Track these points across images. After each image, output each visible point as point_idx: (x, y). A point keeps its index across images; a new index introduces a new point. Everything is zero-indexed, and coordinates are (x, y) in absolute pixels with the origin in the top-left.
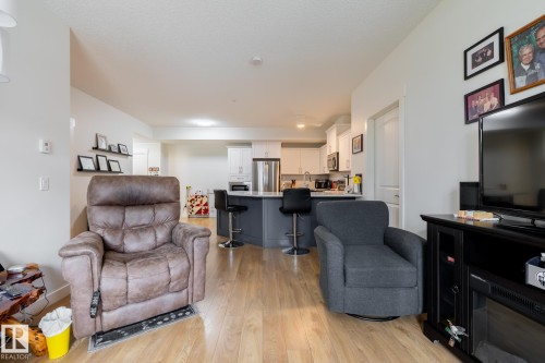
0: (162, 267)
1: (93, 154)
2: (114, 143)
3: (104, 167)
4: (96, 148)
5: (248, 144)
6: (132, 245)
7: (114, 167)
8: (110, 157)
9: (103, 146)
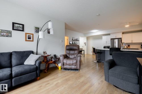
0: (72, 61)
1: (72, 41)
2: (76, 38)
3: (74, 43)
4: (73, 40)
5: (109, 34)
6: (71, 57)
7: (76, 43)
8: (75, 41)
9: (74, 39)
